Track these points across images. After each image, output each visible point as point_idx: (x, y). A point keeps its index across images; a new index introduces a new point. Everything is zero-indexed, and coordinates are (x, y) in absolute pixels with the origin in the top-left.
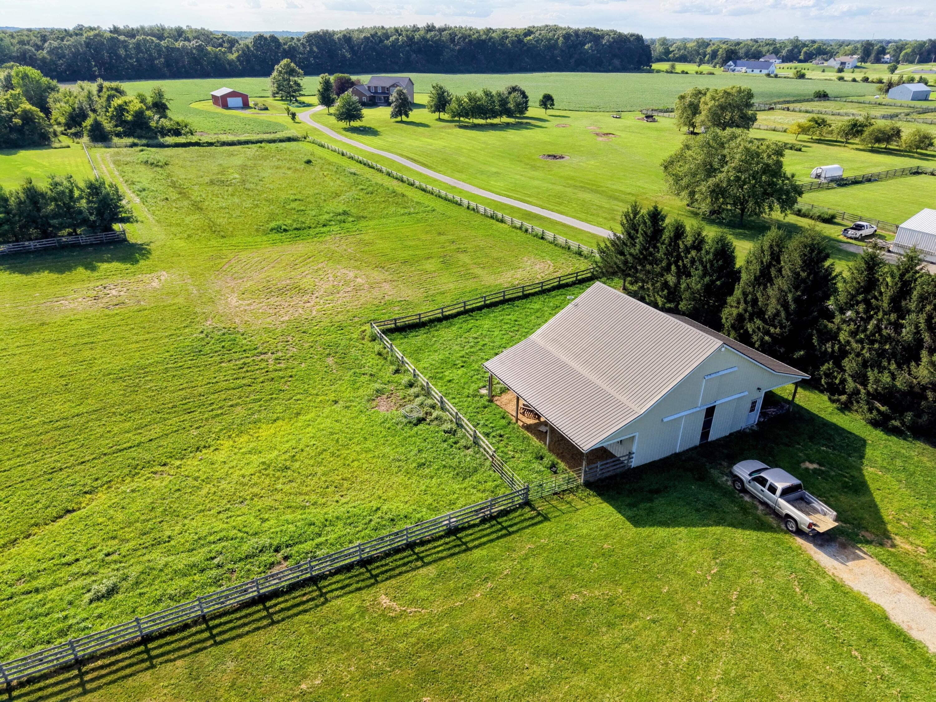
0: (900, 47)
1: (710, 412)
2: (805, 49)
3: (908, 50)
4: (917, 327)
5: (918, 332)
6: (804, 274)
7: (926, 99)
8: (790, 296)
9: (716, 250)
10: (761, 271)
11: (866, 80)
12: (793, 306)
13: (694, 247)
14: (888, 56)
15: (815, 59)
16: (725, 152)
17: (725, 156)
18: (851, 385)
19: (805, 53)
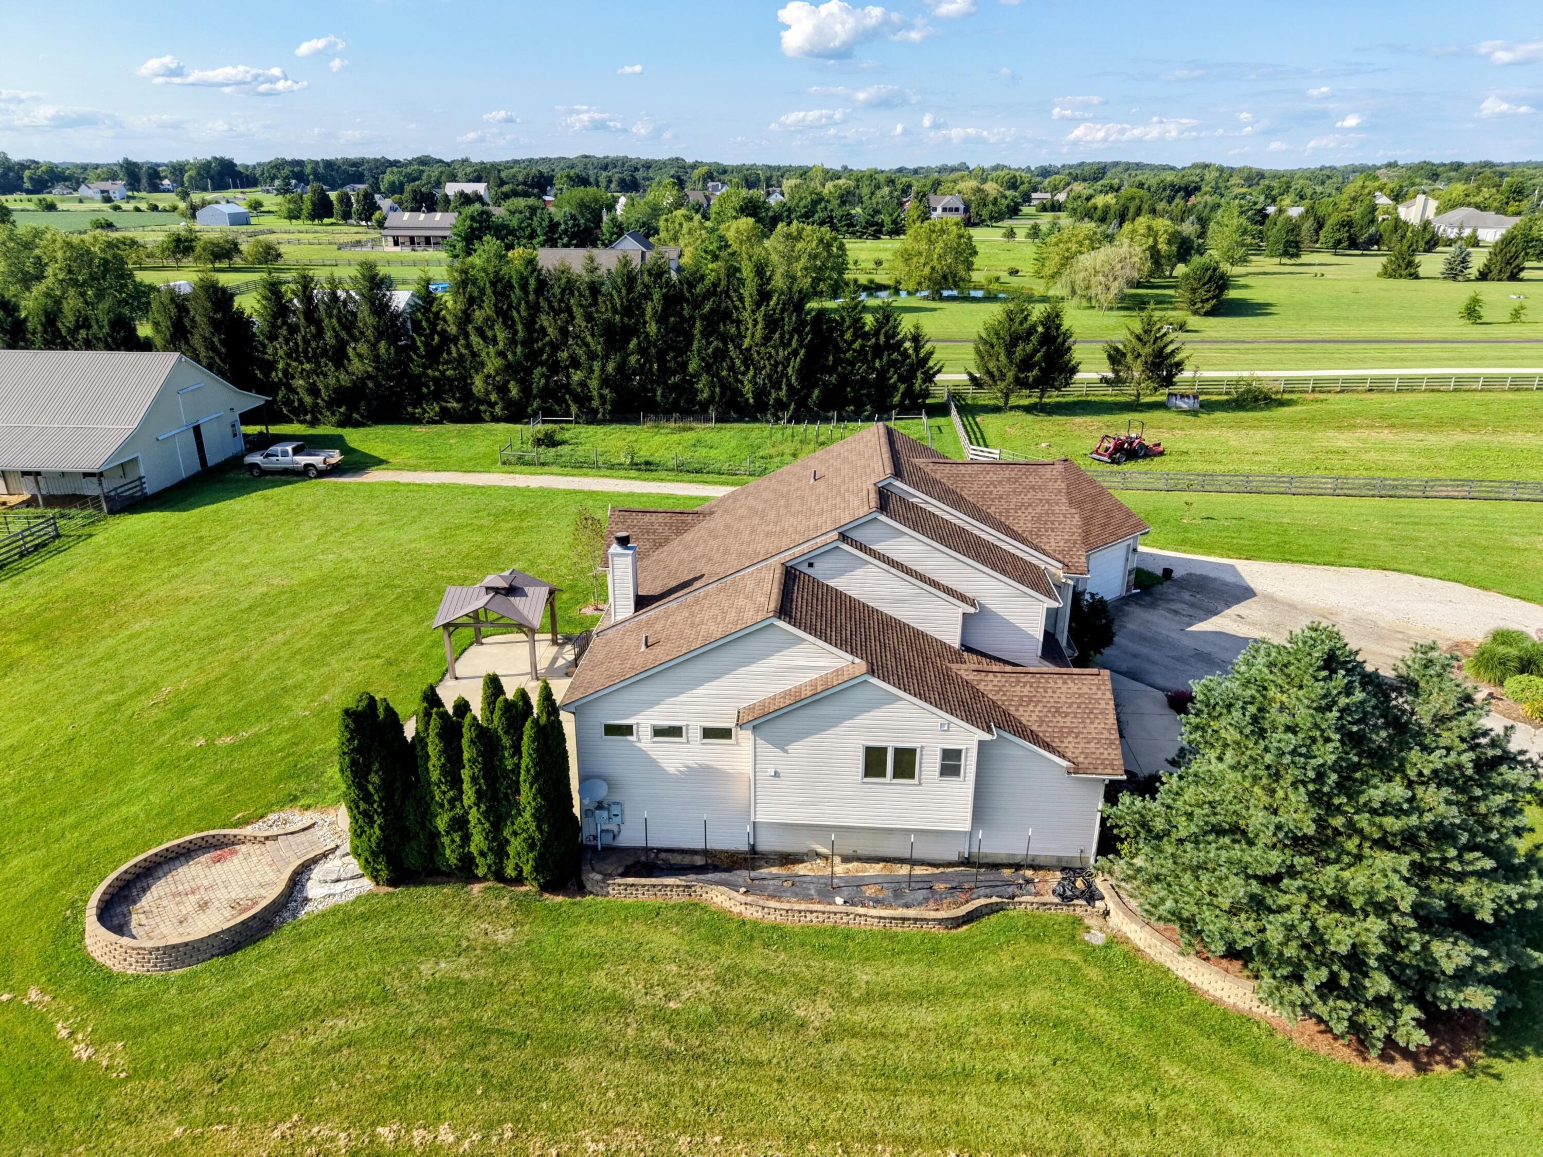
0: (178, 170)
1: (197, 430)
2: (27, 173)
3: (192, 173)
4: (334, 329)
5: (337, 336)
6: (218, 316)
7: (248, 223)
8: (216, 340)
9: (109, 321)
10: (174, 325)
11: (154, 208)
12: (223, 350)
13: (78, 327)
14: (166, 182)
15: (53, 187)
16: (37, 252)
17: (39, 258)
18: (308, 399)
19: (31, 178)
